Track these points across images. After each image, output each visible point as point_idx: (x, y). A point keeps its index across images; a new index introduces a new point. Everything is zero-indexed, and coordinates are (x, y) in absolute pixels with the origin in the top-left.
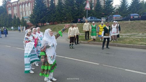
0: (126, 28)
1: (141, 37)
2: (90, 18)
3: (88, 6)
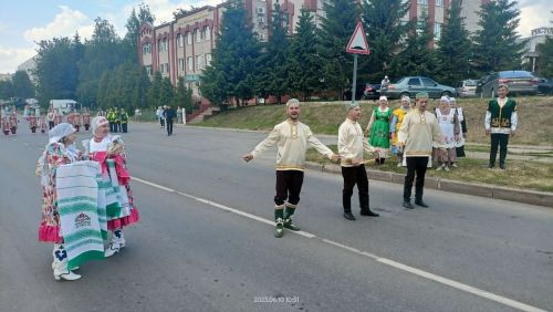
0: (542, 123)
2: (407, 79)
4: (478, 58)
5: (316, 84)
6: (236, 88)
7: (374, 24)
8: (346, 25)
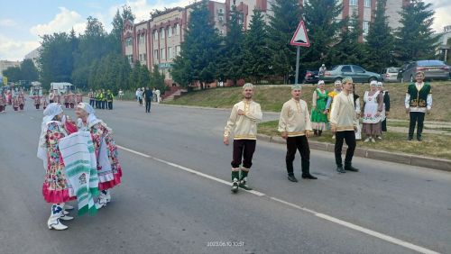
2: (340, 67)
4: (399, 49)
5: (265, 70)
6: (201, 74)
7: (313, 22)
8: (290, 23)
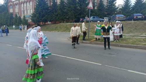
1: (144, 38)
2: (92, 17)
3: (91, 5)
4: (107, 11)
5: (66, 18)
6: (43, 19)
7: (81, 2)
8: (74, 2)
